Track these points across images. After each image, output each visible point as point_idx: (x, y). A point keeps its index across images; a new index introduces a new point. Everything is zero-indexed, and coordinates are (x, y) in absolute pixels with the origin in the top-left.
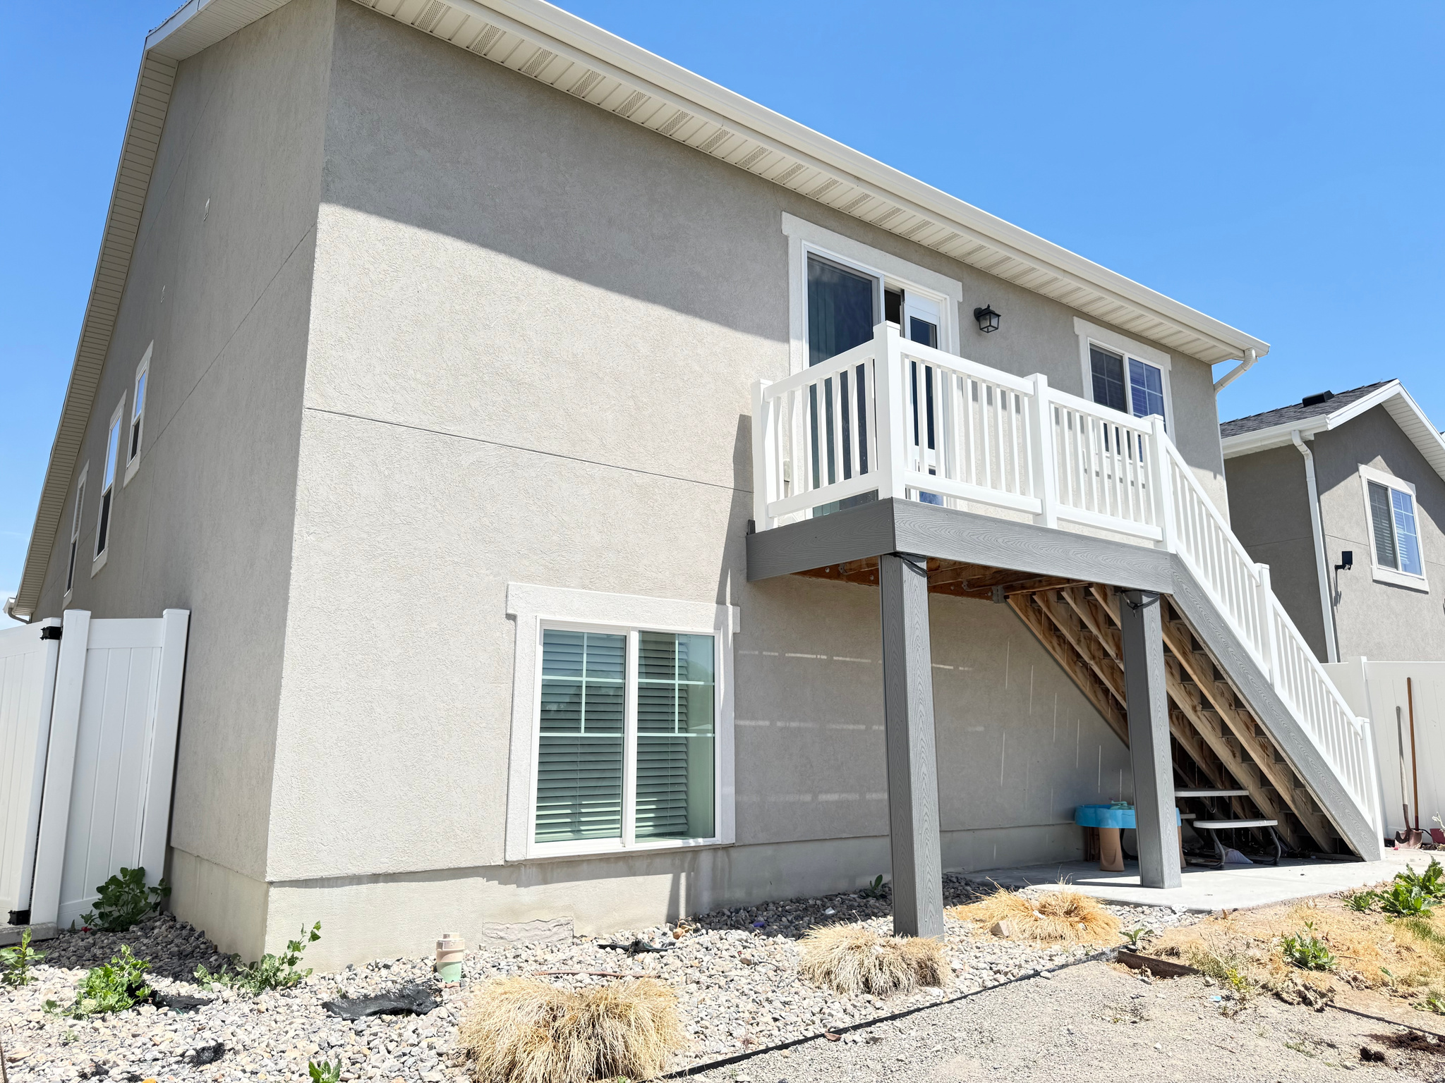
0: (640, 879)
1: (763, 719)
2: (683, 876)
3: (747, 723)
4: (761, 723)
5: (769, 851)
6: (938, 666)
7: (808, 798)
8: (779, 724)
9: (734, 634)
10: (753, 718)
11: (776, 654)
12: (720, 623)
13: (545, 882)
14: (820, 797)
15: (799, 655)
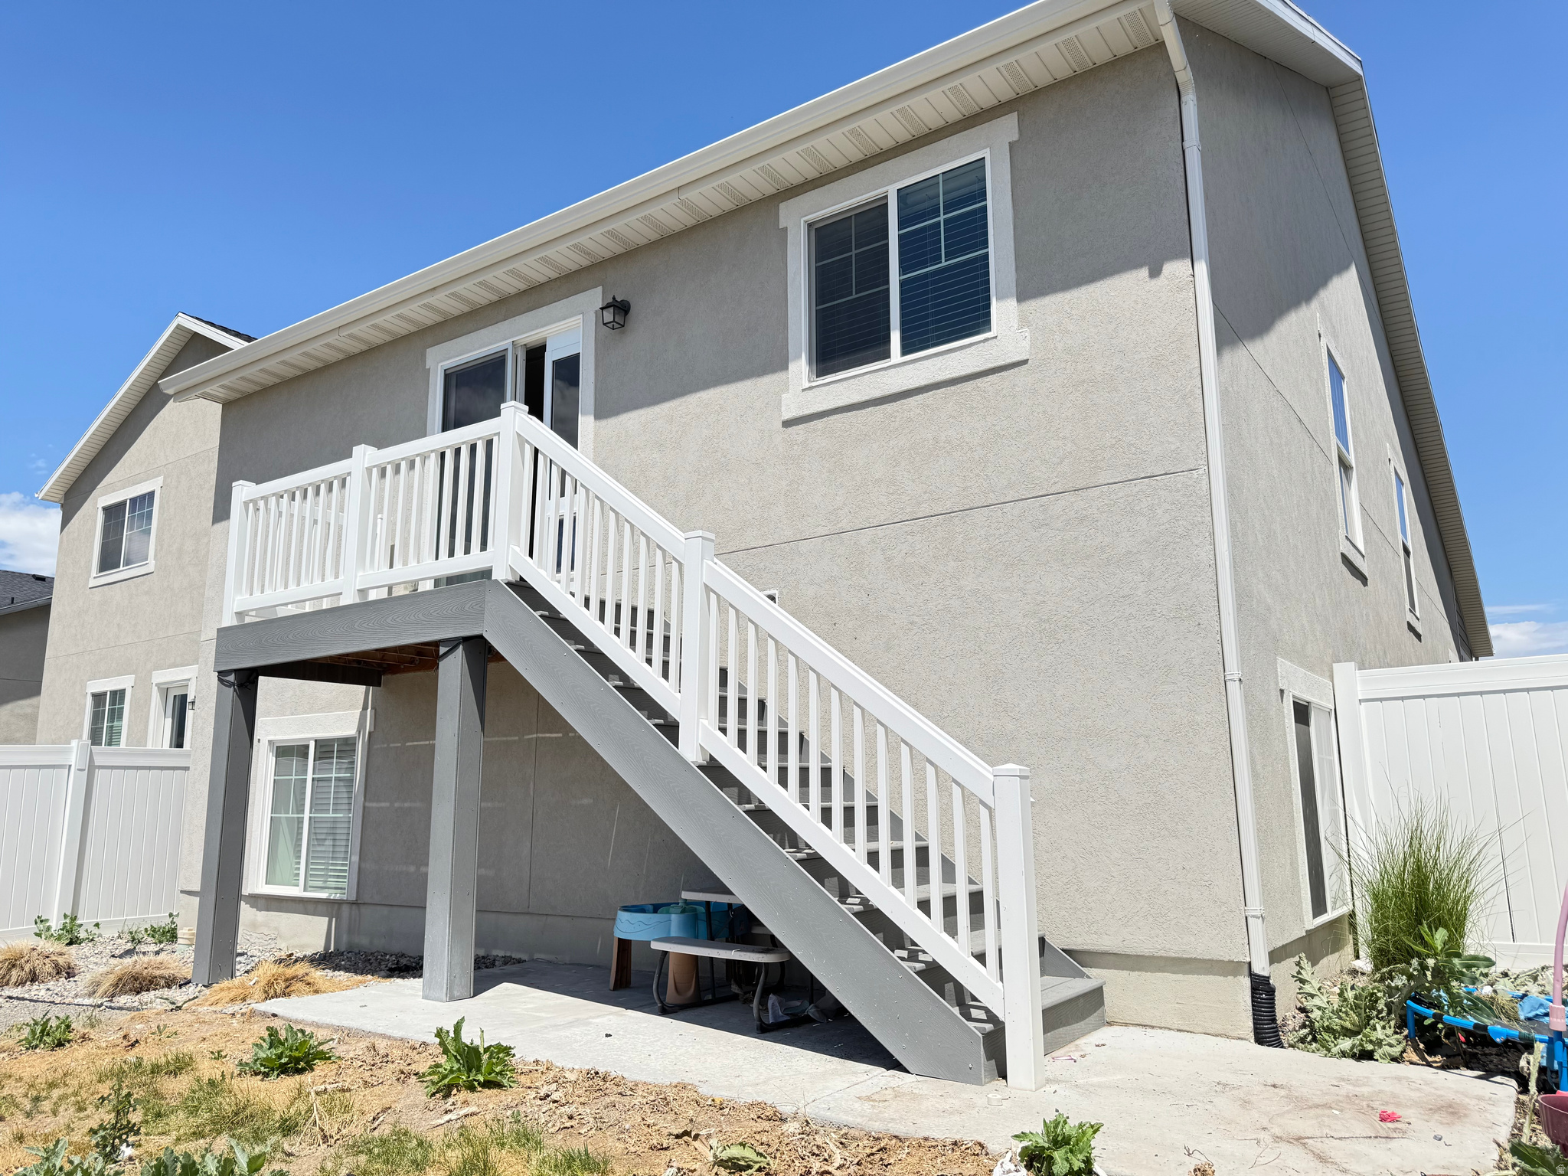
0: (310, 917)
1: (385, 801)
2: (334, 919)
3: (374, 805)
4: (383, 805)
5: (385, 911)
6: (543, 735)
7: (412, 869)
8: (397, 805)
9: (370, 733)
10: (379, 801)
11: (400, 745)
12: (361, 727)
13: (268, 910)
14: (421, 869)
15: (416, 743)
